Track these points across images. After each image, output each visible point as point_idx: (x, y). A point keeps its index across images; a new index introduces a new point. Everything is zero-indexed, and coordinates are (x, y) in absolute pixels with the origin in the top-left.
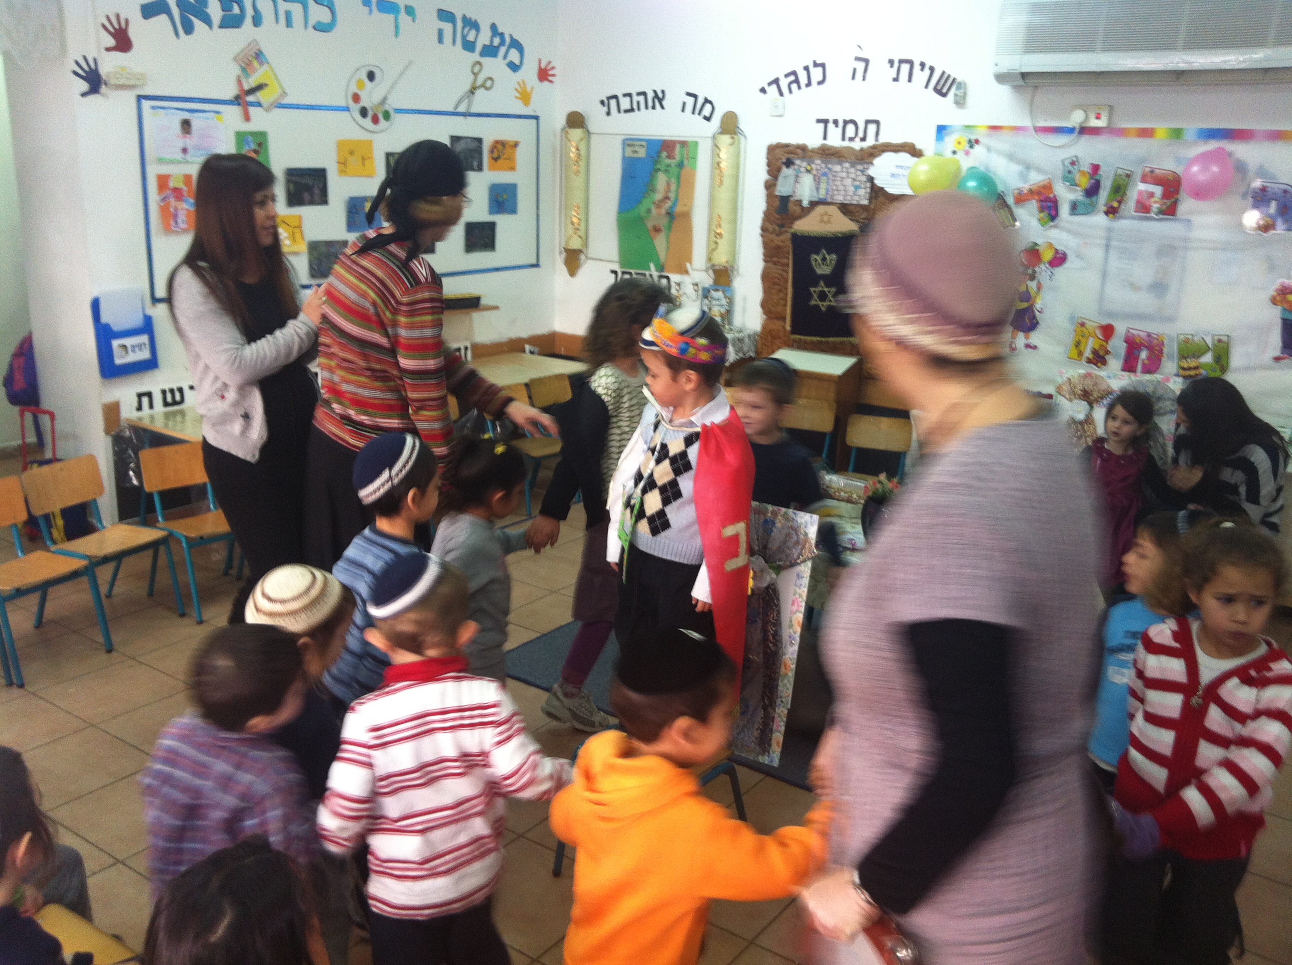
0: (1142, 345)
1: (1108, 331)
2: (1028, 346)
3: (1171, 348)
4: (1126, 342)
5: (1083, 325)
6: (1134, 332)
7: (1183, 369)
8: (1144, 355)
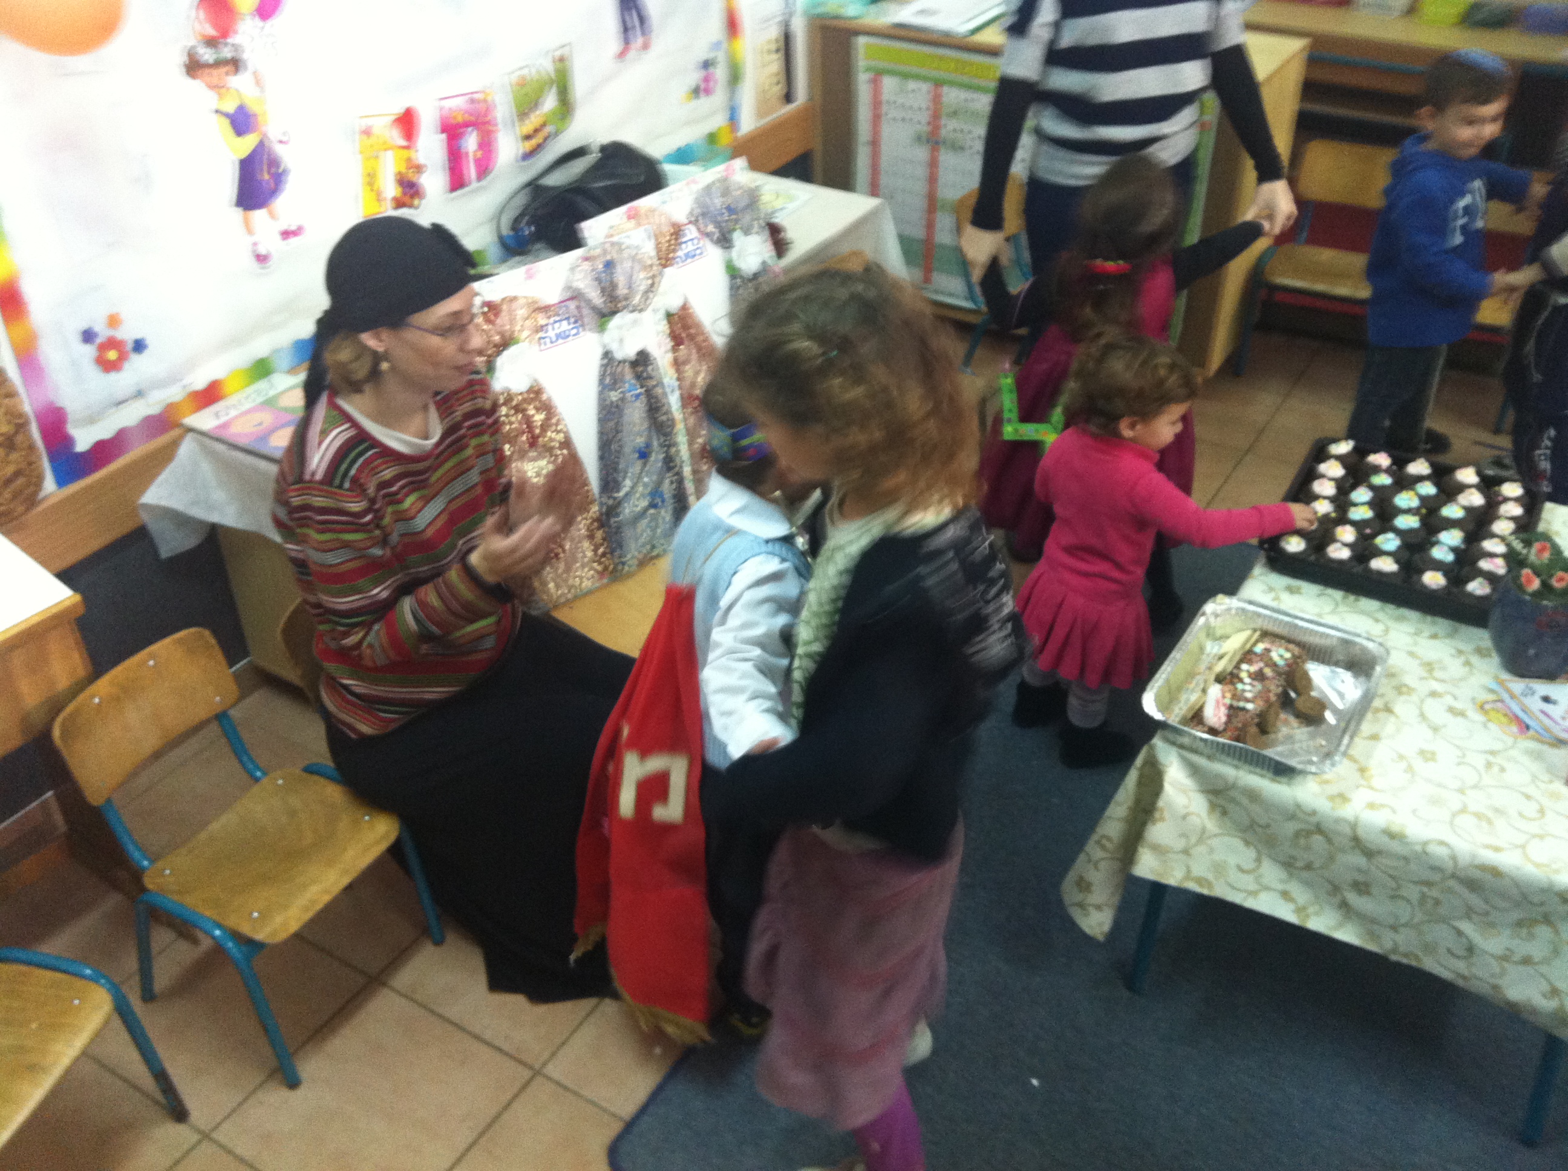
0: (467, 125)
1: (407, 122)
2: (286, 234)
3: (502, 110)
4: (443, 131)
5: (367, 132)
6: (448, 104)
7: (528, 137)
8: (470, 143)
